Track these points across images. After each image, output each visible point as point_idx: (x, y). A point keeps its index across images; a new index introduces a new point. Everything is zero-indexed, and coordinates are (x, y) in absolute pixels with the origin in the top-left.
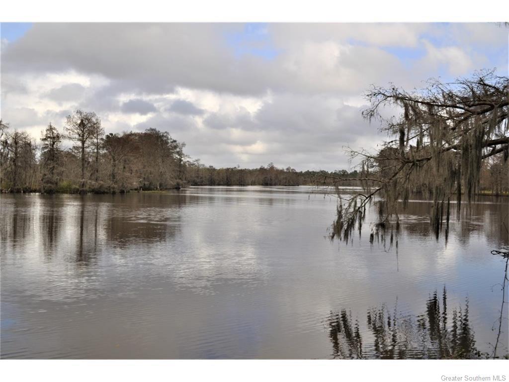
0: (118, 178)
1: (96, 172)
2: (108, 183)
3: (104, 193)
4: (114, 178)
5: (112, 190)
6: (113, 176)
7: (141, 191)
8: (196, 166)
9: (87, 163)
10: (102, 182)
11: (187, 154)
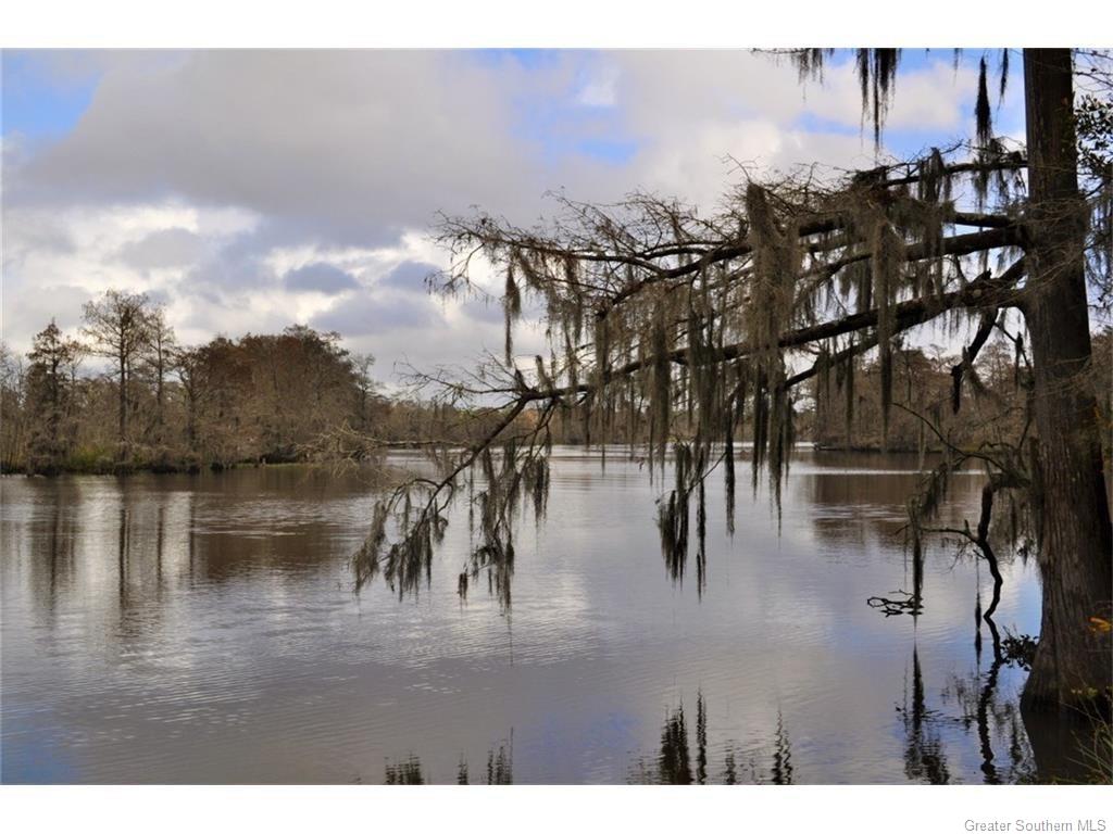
0: (202, 436)
1: (157, 424)
2: (180, 450)
3: (172, 470)
4: (194, 438)
5: (188, 465)
6: (192, 432)
7: (264, 465)
8: (414, 405)
9: (132, 406)
10: (165, 448)
11: (380, 381)
